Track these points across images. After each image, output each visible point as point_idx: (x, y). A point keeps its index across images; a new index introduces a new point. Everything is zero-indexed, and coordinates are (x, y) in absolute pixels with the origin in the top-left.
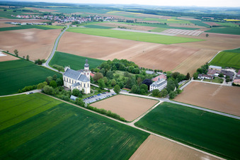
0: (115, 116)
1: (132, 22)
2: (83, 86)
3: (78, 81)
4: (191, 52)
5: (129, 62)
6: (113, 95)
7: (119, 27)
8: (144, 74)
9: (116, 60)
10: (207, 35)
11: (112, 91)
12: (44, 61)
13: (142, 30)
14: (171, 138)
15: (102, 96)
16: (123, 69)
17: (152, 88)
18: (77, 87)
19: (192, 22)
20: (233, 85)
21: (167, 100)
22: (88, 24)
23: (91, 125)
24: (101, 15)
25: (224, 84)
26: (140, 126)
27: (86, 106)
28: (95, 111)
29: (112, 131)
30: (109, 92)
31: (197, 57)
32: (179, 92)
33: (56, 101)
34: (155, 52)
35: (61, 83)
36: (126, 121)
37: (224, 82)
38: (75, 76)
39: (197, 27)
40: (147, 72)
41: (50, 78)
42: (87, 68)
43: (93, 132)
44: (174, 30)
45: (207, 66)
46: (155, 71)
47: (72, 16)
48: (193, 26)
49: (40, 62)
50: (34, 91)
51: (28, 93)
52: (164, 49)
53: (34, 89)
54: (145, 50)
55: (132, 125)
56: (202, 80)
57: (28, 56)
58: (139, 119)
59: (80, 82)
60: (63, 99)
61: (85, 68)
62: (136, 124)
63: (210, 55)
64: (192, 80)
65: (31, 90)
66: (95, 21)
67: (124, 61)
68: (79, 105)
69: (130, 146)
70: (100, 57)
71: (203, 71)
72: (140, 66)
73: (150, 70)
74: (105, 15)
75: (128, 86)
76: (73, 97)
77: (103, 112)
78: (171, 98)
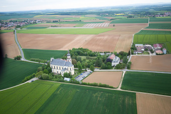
1: (57, 22)
2: (69, 69)
3: (64, 67)
4: (117, 38)
5: (85, 49)
6: (91, 73)
7: (52, 26)
8: (100, 55)
9: (74, 49)
10: (114, 26)
13: (69, 26)
14: (149, 92)
16: (84, 55)
17: (113, 64)
18: (65, 71)
19: (96, 17)
20: (157, 54)
22: (28, 26)
23: (94, 95)
24: (31, 19)
26: (125, 89)
27: (81, 83)
28: (89, 85)
29: (112, 96)
30: (86, 71)
35: (50, 71)
37: (150, 53)
39: (101, 21)
41: (40, 68)
42: (70, 57)
43: (99, 99)
46: (105, 53)
47: (10, 22)
48: (98, 20)
49: (19, 58)
51: (30, 81)
52: (98, 38)
54: (86, 40)
55: (119, 89)
56: (137, 54)
57: (6, 55)
58: (121, 84)
59: (67, 67)
60: (60, 81)
61: (68, 57)
62: (121, 88)
63: (129, 38)
64: (131, 55)
65: (30, 79)
66: (31, 24)
67: (81, 49)
73: (101, 53)
77: (95, 85)
78: (128, 68)
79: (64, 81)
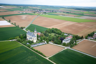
0: (41, 54)
1: (69, 13)
2: (33, 39)
4: (89, 26)
6: (45, 44)
7: (62, 15)
8: (63, 35)
9: (53, 28)
11: (46, 42)
13: (72, 16)
16: (55, 33)
18: (31, 40)
21: (69, 48)
23: (29, 57)
26: (51, 60)
27: (31, 48)
29: (37, 61)
30: (44, 42)
32: (76, 44)
33: (21, 45)
34: (72, 26)
36: (45, 57)
38: (30, 35)
40: (65, 34)
45: (94, 33)
46: (69, 34)
49: (22, 28)
51: (11, 41)
52: (77, 25)
53: (14, 39)
54: (68, 25)
55: (47, 59)
56: (89, 39)
58: (52, 56)
60: (23, 44)
61: (35, 32)
62: (49, 58)
64: (85, 39)
66: (53, 12)
67: (56, 29)
70: (48, 27)
71: (91, 35)
73: (66, 34)
75: (53, 40)
76: (28, 44)
77: (37, 51)
78: (71, 47)
79: (25, 45)
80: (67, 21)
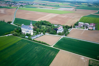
0: (45, 44)
1: (45, 5)
2: (30, 32)
3: (28, 30)
4: (71, 17)
5: (47, 22)
6: (43, 35)
7: (40, 7)
8: (54, 26)
9: (41, 21)
10: (76, 10)
11: (42, 34)
12: (11, 22)
14: (68, 51)
15: (38, 36)
16: (45, 25)
17: (58, 32)
18: (28, 32)
19: (69, 5)
20: (89, 29)
21: (64, 36)
22: (27, 6)
23: (36, 48)
24: (31, 2)
25: (85, 29)
26: (55, 47)
27: (32, 40)
28: (36, 42)
29: (45, 50)
30: (41, 34)
31: (74, 19)
32: (68, 33)
33: (20, 38)
34: (56, 17)
35: (21, 31)
36: (49, 45)
37: (85, 28)
38: (26, 28)
39: (71, 7)
41: (16, 29)
43: (37, 50)
44: (62, 8)
45: (78, 22)
46: (58, 25)
47: (19, 3)
48: (69, 6)
49: (10, 23)
50: (10, 35)
51: (7, 36)
52: (60, 16)
53: (9, 34)
54: (52, 17)
55: (52, 47)
56: (77, 28)
57: (4, 20)
58: (55, 44)
59: (29, 30)
60: (23, 38)
62: (53, 46)
63: (78, 18)
64: (73, 28)
65: (8, 34)
66: (29, 5)
67: (45, 21)
68: (29, 40)
69: (53, 55)
71: (77, 24)
72: (52, 23)
73: (56, 25)
74: (33, 2)
75: (48, 31)
76: (26, 37)
77: (40, 42)
78: (66, 35)
80: (49, 13)
